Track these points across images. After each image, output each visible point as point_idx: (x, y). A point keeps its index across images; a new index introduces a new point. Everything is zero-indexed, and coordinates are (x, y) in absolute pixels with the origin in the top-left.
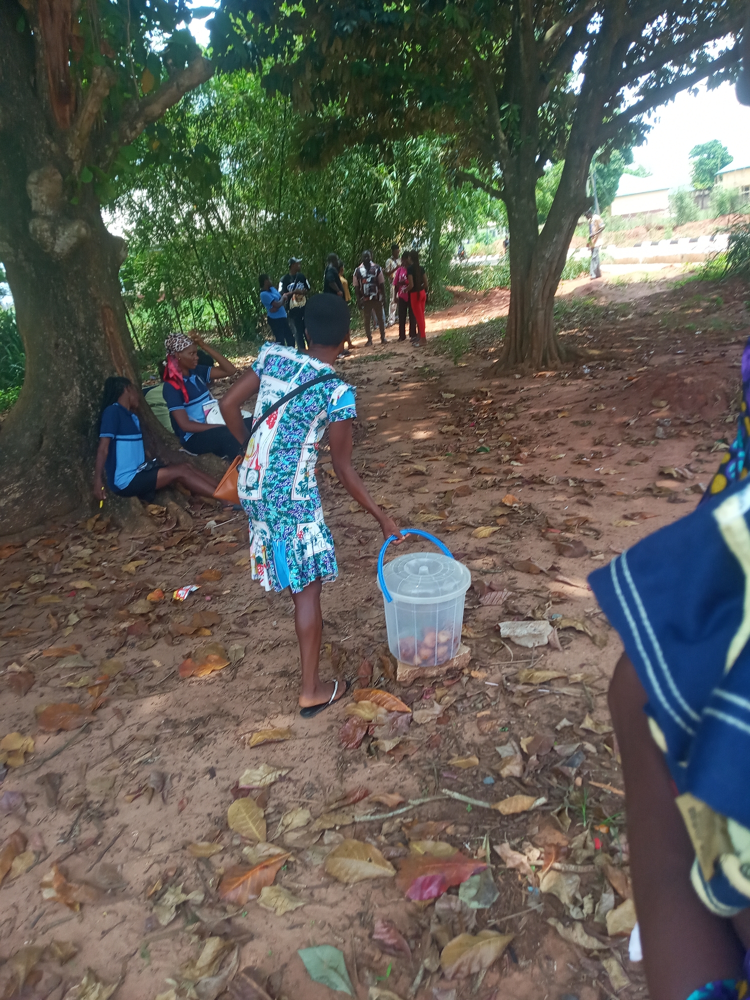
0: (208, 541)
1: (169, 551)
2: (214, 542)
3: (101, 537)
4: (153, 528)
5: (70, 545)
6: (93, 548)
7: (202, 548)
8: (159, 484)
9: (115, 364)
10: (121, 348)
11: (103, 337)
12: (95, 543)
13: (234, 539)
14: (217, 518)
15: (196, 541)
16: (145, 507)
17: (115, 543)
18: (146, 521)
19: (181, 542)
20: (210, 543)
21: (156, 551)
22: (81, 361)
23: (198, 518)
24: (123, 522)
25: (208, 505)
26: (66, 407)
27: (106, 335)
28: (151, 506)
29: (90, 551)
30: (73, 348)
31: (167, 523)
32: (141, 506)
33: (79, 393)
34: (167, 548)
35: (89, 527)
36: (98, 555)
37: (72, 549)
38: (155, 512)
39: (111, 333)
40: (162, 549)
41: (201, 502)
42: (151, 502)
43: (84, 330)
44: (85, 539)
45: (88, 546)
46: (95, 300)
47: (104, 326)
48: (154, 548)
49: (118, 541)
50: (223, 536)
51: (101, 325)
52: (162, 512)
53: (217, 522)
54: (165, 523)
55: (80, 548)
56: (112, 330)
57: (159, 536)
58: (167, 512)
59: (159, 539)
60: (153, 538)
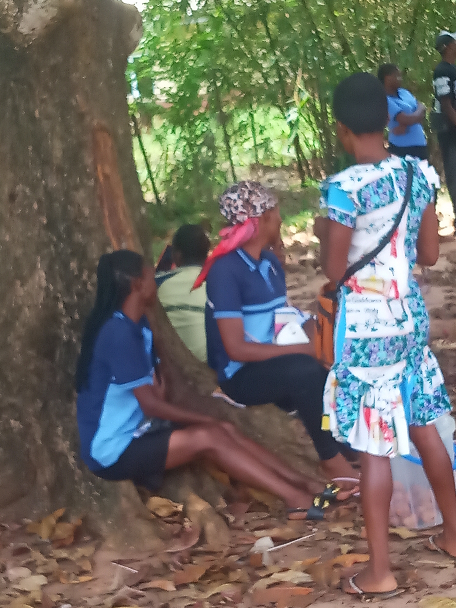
0: (256, 578)
1: (184, 592)
2: (268, 581)
3: (64, 554)
4: (154, 543)
5: (9, 565)
6: (46, 575)
7: (244, 592)
8: (171, 460)
9: (110, 232)
10: (121, 203)
11: (92, 183)
12: (53, 565)
13: (305, 578)
14: (275, 532)
15: (234, 576)
16: (145, 501)
17: (87, 566)
18: (144, 529)
19: (206, 575)
20: (262, 584)
21: (159, 590)
22: (51, 226)
23: (241, 529)
24: (104, 528)
25: (259, 506)
26: (20, 308)
27: (97, 180)
28: (156, 501)
29: (41, 580)
30: (39, 202)
31: (182, 535)
32: (138, 499)
33: (44, 283)
34: (180, 586)
35: (44, 533)
36: (57, 588)
37: (12, 573)
38: (163, 512)
39: (106, 177)
40: (170, 587)
41: (247, 499)
42: (156, 492)
43: (60, 171)
44: (36, 555)
45: (39, 570)
46: (81, 116)
47: (95, 163)
48: (156, 583)
49: (93, 564)
50: (285, 570)
51: (89, 161)
52: (175, 513)
53: (276, 540)
54: (178, 536)
55: (25, 572)
56: (108, 170)
57: (166, 559)
58: (184, 514)
59: (165, 566)
60: (155, 563)
